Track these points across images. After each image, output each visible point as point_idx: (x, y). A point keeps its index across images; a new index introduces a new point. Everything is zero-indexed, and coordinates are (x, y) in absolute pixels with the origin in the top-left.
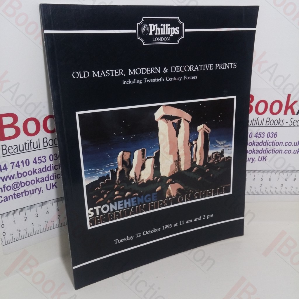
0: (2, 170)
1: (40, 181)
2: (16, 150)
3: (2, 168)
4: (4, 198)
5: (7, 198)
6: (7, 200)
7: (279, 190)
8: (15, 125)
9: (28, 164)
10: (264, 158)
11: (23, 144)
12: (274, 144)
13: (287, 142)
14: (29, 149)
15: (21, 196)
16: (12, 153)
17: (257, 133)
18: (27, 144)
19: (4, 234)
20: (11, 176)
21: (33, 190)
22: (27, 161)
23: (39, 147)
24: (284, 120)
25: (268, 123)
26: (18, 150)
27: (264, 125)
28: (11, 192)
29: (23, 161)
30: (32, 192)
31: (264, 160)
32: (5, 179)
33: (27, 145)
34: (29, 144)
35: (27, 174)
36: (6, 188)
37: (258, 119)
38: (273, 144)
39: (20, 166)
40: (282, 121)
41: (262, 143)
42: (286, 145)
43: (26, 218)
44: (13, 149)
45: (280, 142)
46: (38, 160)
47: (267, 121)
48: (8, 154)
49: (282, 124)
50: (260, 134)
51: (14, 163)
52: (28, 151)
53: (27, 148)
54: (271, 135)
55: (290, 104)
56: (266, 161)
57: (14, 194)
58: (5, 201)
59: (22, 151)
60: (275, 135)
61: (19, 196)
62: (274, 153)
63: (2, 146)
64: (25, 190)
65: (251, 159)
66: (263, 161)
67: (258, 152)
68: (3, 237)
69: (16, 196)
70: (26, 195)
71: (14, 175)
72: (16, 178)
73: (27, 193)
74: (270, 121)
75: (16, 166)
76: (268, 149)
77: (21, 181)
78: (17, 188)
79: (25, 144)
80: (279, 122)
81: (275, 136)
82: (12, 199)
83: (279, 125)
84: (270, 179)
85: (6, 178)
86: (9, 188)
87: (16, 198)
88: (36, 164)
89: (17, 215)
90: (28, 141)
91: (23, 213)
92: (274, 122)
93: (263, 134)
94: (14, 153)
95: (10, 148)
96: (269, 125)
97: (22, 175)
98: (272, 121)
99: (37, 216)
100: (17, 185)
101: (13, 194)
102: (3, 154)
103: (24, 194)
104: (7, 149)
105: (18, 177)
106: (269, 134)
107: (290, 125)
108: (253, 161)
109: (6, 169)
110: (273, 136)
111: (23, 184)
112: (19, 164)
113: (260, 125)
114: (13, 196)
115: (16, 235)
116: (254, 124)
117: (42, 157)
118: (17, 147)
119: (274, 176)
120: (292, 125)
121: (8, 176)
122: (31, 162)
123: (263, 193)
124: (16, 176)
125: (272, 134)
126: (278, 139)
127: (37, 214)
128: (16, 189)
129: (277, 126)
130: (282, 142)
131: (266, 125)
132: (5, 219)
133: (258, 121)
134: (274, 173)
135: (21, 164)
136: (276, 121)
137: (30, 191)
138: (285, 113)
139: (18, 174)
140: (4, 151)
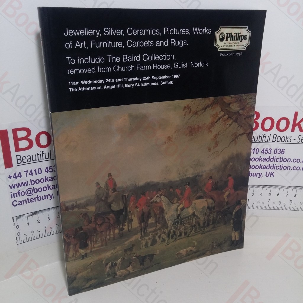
0: (17, 177)
1: (51, 188)
2: (29, 160)
3: (17, 176)
4: (19, 202)
5: (21, 203)
6: (21, 204)
7: (288, 205)
8: (29, 138)
9: (40, 173)
10: (272, 174)
11: (36, 155)
12: (282, 160)
13: (296, 159)
14: (41, 160)
15: (34, 200)
16: (26, 162)
17: (264, 149)
18: (39, 154)
19: (19, 234)
20: (25, 182)
21: (45, 196)
22: (40, 170)
23: (51, 158)
24: (291, 137)
25: (274, 139)
26: (31, 160)
27: (271, 141)
28: (25, 197)
29: (35, 170)
30: (44, 198)
31: (272, 175)
32: (19, 186)
33: (39, 156)
34: (42, 155)
35: (40, 181)
36: (20, 194)
37: (265, 135)
38: (280, 160)
39: (33, 174)
40: (289, 137)
41: (269, 159)
42: (294, 161)
43: (38, 221)
44: (27, 159)
45: (288, 159)
46: (50, 169)
47: (274, 138)
48: (22, 163)
49: (290, 141)
50: (267, 150)
51: (27, 171)
52: (40, 161)
53: (40, 159)
54: (278, 151)
55: (297, 122)
56: (273, 176)
57: (28, 199)
58: (19, 205)
59: (35, 161)
60: (282, 151)
61: (32, 201)
62: (282, 169)
63: (17, 156)
64: (38, 196)
65: (258, 174)
66: (270, 176)
67: (265, 167)
68: (18, 237)
69: (29, 200)
70: (38, 200)
71: (28, 182)
72: (29, 185)
73: (39, 199)
74: (276, 138)
75: (30, 174)
76: (275, 165)
77: (34, 188)
78: (30, 193)
79: (38, 155)
80: (287, 139)
81: (283, 153)
82: (26, 203)
83: (287, 142)
84: (278, 195)
85: (20, 184)
86: (23, 194)
87: (30, 203)
88: (48, 172)
89: (30, 218)
90: (40, 152)
91: (35, 216)
92: (281, 139)
93: (270, 150)
94: (27, 163)
95: (24, 158)
96: (276, 142)
97: (35, 182)
98: (279, 137)
99: (49, 219)
100: (30, 191)
101: (26, 199)
102: (18, 164)
103: (36, 199)
104: (21, 159)
105: (32, 184)
106: (276, 150)
107: (298, 142)
108: (260, 176)
109: (21, 176)
110: (280, 152)
111: (36, 191)
112: (32, 172)
113: (267, 142)
114: (27, 201)
115: (30, 236)
116: (260, 140)
117: (53, 167)
118: (31, 157)
119: (283, 192)
120: (300, 143)
121: (22, 183)
122: (43, 171)
123: (271, 208)
124: (29, 183)
125: (280, 150)
126: (285, 156)
127: (49, 218)
128: (30, 195)
129: (284, 142)
130: (290, 159)
131: (273, 141)
132: (19, 220)
133: (264, 137)
134: (283, 189)
135: (34, 173)
136: (284, 138)
137: (42, 196)
138: (293, 130)
139: (31, 181)
140: (18, 160)
